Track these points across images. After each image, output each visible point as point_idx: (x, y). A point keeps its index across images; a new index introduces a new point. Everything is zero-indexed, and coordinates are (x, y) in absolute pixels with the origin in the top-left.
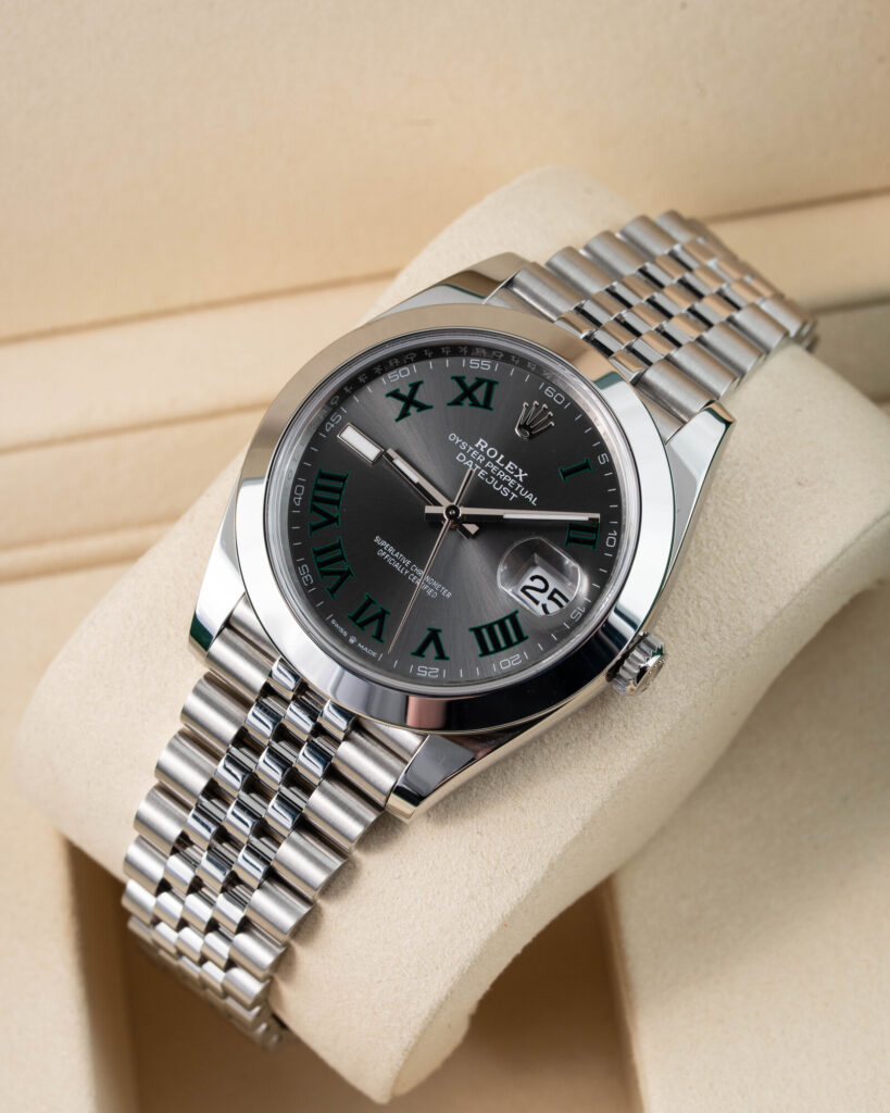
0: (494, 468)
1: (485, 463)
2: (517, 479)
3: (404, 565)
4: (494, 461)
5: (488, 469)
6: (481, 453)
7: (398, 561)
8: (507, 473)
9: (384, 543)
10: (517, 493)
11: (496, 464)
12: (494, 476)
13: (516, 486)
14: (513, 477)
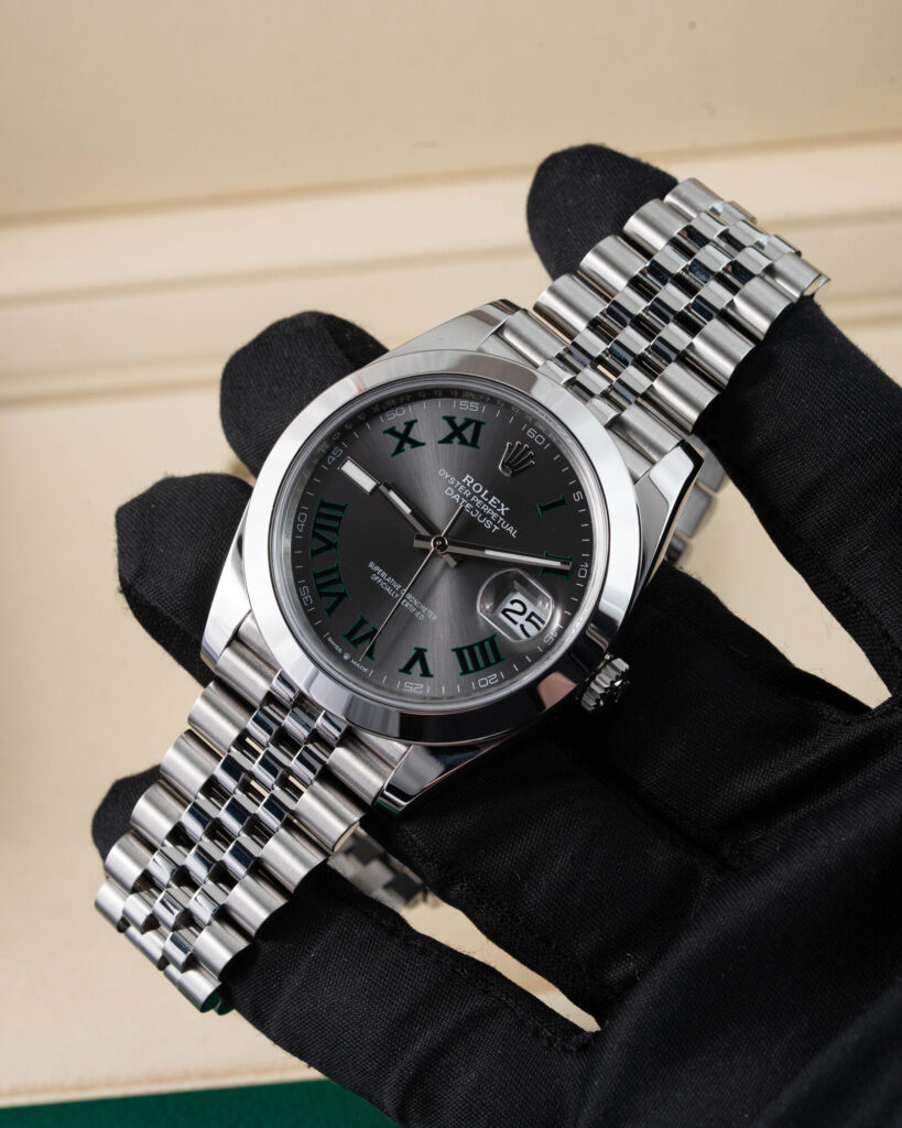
0: (479, 502)
1: (471, 497)
2: (499, 513)
3: (394, 589)
4: (479, 495)
5: (473, 503)
6: (467, 488)
7: (389, 585)
8: (490, 507)
9: (377, 568)
10: (499, 525)
11: (480, 499)
12: (479, 509)
13: (498, 519)
14: (495, 511)
